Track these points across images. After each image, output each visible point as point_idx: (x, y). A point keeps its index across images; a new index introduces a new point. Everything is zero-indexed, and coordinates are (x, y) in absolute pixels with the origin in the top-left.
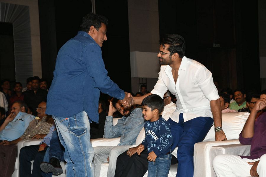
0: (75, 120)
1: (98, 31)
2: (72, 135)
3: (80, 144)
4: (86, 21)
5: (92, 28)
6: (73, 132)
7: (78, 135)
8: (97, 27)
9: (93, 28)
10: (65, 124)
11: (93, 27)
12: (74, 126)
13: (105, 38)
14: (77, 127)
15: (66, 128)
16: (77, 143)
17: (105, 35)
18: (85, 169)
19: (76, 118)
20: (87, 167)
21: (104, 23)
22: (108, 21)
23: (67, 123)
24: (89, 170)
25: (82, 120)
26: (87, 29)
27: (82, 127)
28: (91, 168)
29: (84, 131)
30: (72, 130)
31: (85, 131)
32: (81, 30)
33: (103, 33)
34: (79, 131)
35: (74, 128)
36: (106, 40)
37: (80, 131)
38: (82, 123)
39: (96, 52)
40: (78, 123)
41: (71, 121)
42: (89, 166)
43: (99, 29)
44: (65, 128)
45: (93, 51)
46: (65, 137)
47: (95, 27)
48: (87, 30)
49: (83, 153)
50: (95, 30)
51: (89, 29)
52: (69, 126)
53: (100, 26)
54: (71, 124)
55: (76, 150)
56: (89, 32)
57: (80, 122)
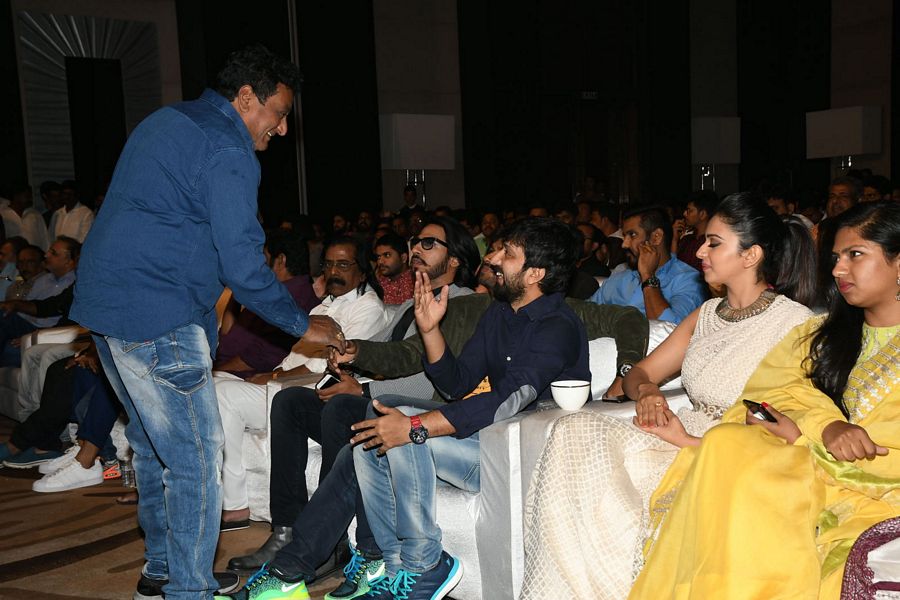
0: (174, 343)
1: (261, 102)
2: (165, 388)
3: (191, 414)
4: (234, 64)
5: (246, 93)
6: (170, 382)
7: (184, 390)
8: (262, 93)
9: (250, 92)
10: (140, 357)
11: (248, 88)
12: (170, 362)
13: (283, 129)
14: (180, 365)
15: (145, 368)
16: (180, 412)
17: (284, 119)
18: (203, 491)
19: (175, 340)
20: (209, 485)
21: (287, 85)
22: (302, 80)
23: (149, 354)
24: (214, 492)
25: (193, 345)
26: (231, 91)
27: (196, 365)
28: (218, 487)
29: (201, 375)
30: (167, 376)
31: (204, 377)
32: (215, 88)
33: (277, 112)
34: (186, 376)
35: (172, 367)
36: (283, 134)
37: (188, 376)
38: (194, 351)
39: (243, 177)
40: (184, 354)
41: (163, 348)
42: (215, 479)
43: (265, 99)
44: (143, 369)
45: (235, 172)
46: (142, 393)
47: (255, 89)
48: (229, 92)
49: (198, 440)
50: (254, 101)
51: (236, 92)
52: (155, 362)
53: (272, 91)
54: (162, 356)
55: (176, 434)
56: (236, 99)
57: (188, 350)
